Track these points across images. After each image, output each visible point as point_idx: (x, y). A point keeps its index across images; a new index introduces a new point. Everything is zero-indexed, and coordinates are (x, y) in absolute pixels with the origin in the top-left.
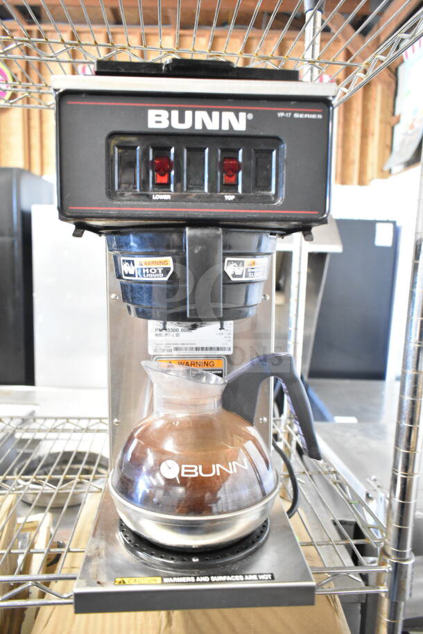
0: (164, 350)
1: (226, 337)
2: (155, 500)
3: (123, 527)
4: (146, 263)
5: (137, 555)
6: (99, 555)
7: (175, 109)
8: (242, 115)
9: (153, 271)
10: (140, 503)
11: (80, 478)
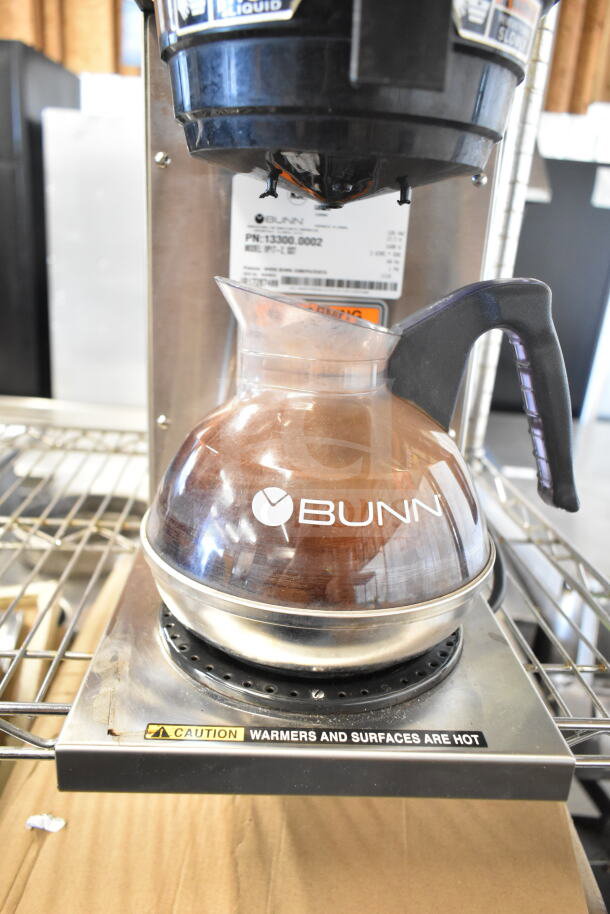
0: (261, 281)
1: (389, 262)
2: (237, 571)
3: (168, 620)
5: (195, 678)
6: (117, 672)
10: (205, 575)
11: (98, 526)
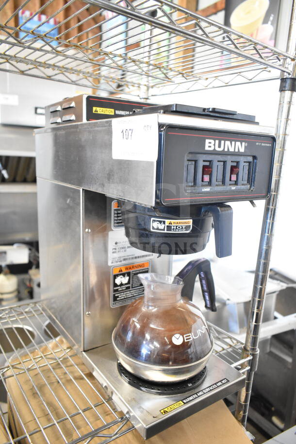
0: (117, 261)
4: (174, 223)
7: (217, 140)
8: (243, 143)
9: (179, 227)
